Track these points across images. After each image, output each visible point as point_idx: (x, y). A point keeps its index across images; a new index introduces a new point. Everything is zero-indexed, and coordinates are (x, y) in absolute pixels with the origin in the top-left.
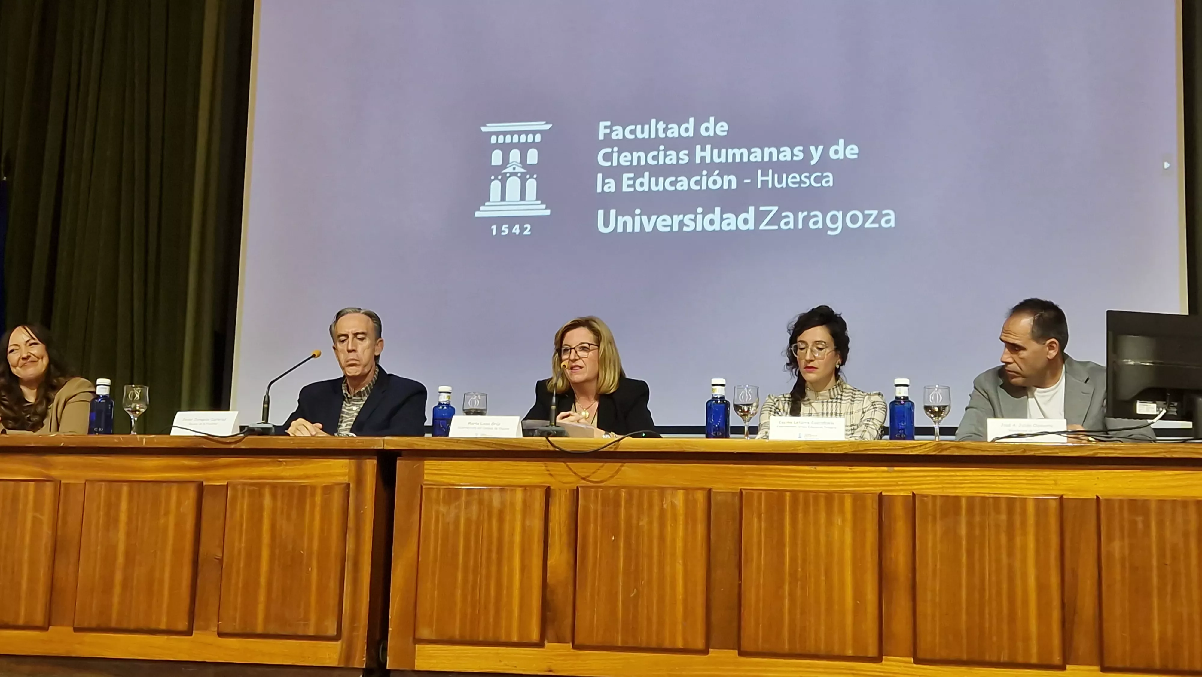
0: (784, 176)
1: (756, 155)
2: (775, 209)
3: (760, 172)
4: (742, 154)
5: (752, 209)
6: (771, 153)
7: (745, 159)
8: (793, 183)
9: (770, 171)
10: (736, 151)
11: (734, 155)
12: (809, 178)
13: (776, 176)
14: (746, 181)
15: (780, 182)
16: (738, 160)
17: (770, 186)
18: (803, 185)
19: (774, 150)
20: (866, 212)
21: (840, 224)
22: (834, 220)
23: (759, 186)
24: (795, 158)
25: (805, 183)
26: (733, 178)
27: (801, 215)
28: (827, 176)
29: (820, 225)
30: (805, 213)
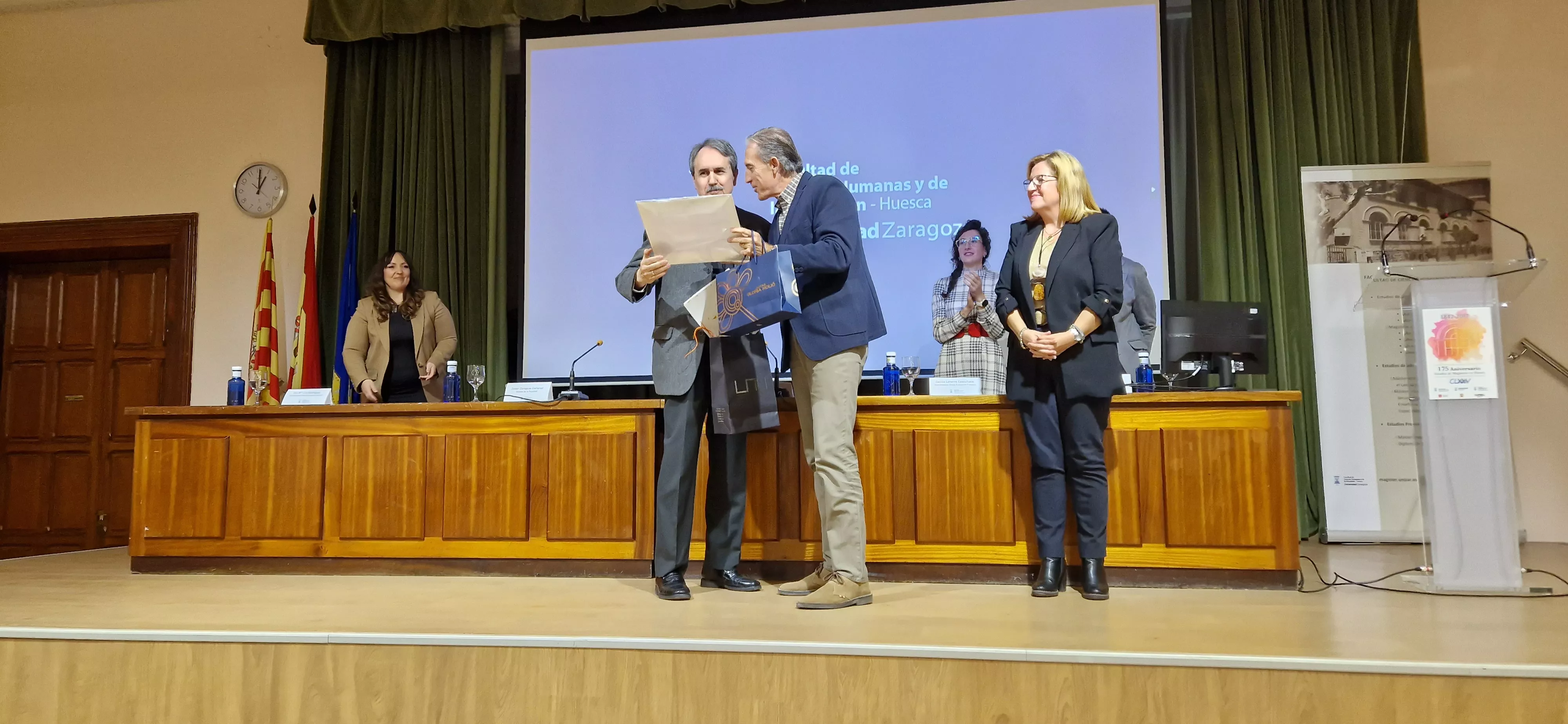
0: (898, 201)
1: (879, 188)
2: (893, 224)
3: (881, 198)
4: (869, 187)
5: (877, 224)
6: (888, 186)
7: (871, 191)
8: (904, 206)
9: (889, 198)
10: (865, 184)
11: (864, 187)
12: (914, 202)
13: (893, 201)
14: (872, 205)
15: (895, 206)
16: (866, 191)
17: (889, 208)
18: (911, 207)
19: (891, 184)
20: (954, 225)
21: (937, 233)
22: (933, 230)
23: (881, 208)
24: (905, 189)
25: (913, 206)
26: (864, 203)
27: (910, 228)
28: (927, 201)
29: (923, 234)
30: (913, 226)
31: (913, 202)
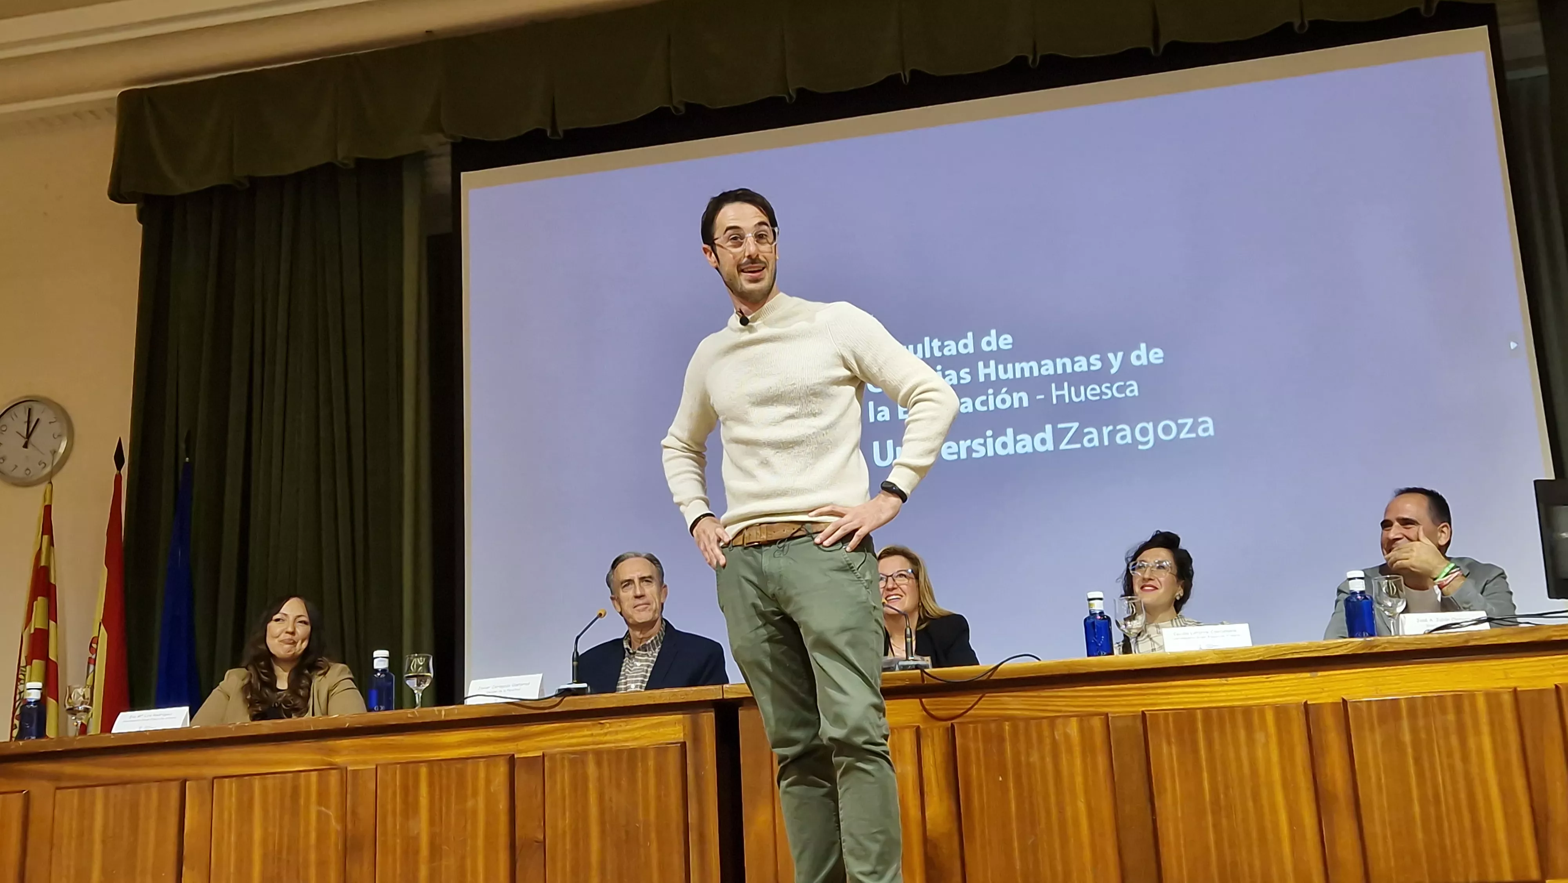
0: (1082, 388)
1: (1048, 368)
2: (1075, 425)
3: (1053, 385)
4: (1031, 368)
5: (1049, 427)
6: (1064, 365)
7: (1036, 373)
8: (1093, 395)
9: (1066, 384)
10: (1024, 364)
11: (1022, 369)
12: (1110, 388)
13: (1073, 389)
14: (1039, 397)
15: (1078, 395)
16: (1027, 374)
17: (1067, 400)
18: (1104, 397)
19: (1067, 361)
20: (1180, 421)
21: (1151, 436)
22: (1144, 433)
23: (1055, 401)
24: (1092, 368)
25: (1106, 394)
26: (1024, 395)
27: (1106, 431)
28: (1131, 385)
29: (1129, 440)
30: (1111, 428)
31: (1107, 387)
